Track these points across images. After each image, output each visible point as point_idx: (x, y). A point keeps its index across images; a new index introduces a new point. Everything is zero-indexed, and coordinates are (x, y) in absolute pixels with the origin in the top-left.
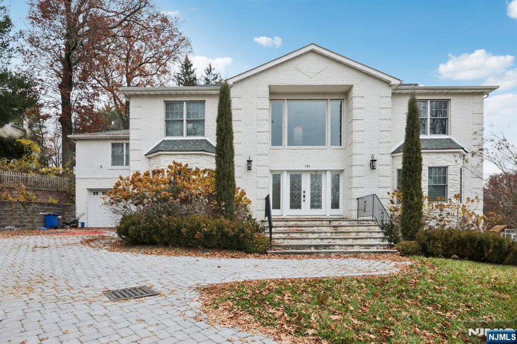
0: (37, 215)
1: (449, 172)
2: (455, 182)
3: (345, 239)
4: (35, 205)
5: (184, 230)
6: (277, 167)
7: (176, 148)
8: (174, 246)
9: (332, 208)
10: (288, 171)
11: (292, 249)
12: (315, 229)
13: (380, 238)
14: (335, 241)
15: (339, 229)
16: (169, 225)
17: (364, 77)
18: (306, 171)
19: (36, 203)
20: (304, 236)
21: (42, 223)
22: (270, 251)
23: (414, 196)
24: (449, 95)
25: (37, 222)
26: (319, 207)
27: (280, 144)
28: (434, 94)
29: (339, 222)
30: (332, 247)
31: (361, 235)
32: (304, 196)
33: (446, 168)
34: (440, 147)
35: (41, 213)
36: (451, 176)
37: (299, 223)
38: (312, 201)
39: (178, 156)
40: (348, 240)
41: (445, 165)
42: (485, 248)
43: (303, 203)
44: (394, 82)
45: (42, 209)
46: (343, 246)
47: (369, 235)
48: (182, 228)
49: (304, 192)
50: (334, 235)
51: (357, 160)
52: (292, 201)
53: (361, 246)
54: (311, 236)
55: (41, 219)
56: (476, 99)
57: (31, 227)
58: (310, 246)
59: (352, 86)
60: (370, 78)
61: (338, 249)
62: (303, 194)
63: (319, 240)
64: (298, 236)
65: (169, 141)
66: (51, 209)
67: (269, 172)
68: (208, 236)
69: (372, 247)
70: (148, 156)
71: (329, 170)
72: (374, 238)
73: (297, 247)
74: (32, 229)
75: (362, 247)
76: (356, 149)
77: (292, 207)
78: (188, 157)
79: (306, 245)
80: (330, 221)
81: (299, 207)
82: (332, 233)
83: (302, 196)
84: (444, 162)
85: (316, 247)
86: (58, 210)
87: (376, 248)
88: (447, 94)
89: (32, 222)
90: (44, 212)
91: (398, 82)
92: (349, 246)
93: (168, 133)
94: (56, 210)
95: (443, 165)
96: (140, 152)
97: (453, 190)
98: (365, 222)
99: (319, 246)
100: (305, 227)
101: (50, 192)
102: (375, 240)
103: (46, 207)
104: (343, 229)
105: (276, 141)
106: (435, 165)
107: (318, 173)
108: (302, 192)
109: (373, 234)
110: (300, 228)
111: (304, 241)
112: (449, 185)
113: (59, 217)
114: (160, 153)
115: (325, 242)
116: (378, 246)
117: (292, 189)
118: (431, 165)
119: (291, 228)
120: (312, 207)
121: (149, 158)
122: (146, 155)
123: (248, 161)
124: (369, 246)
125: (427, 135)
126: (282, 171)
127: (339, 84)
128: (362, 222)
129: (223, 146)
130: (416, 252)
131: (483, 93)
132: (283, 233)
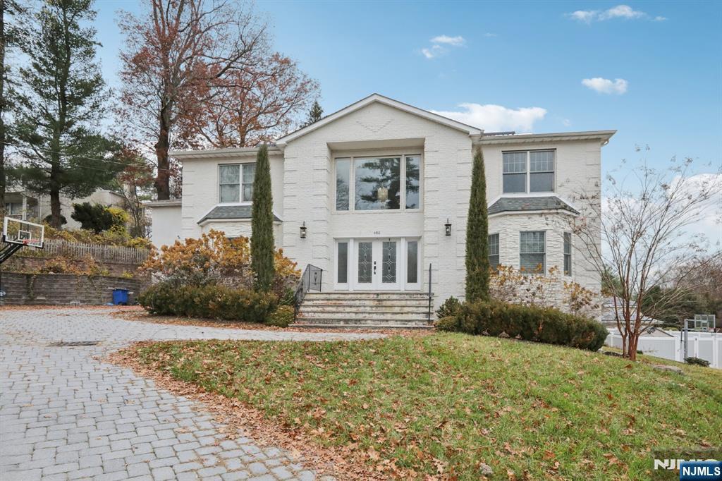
0: (104, 290)
1: (547, 237)
2: (556, 250)
3: (383, 313)
4: (103, 279)
5: (196, 300)
6: (343, 234)
7: (226, 215)
8: (193, 317)
9: (408, 282)
10: (355, 239)
11: (320, 323)
12: (357, 303)
13: (424, 313)
14: (371, 315)
15: (384, 303)
16: (183, 294)
17: (438, 127)
18: (378, 239)
19: (104, 277)
20: (341, 309)
21: (111, 299)
22: (291, 325)
23: (475, 265)
24: (554, 144)
25: (104, 298)
26: (393, 280)
27: (346, 207)
28: (533, 143)
29: (388, 296)
30: (363, 322)
31: (406, 310)
32: (375, 268)
33: (542, 233)
34: (533, 207)
35: (109, 288)
36: (549, 242)
37: (342, 296)
38: (385, 273)
39: (228, 224)
40: (385, 315)
41: (542, 229)
42: (533, 324)
43: (373, 276)
44: (472, 132)
45: (111, 283)
46: (376, 320)
47: (415, 309)
48: (195, 297)
49: (375, 263)
50: (374, 309)
51: (429, 225)
52: (361, 273)
53: (396, 321)
54: (348, 309)
55: (109, 294)
56: (592, 147)
57: (98, 303)
58: (339, 320)
59: (424, 139)
60: (446, 128)
61: (370, 323)
62: (373, 265)
63: (354, 315)
64: (334, 309)
65: (222, 207)
66: (123, 284)
67: (333, 240)
68: (222, 306)
69: (410, 323)
70: (201, 224)
71: (403, 237)
72: (417, 313)
73: (325, 321)
74: (98, 305)
75: (399, 323)
76: (429, 211)
77: (361, 280)
78: (238, 224)
79: (335, 319)
80: (378, 294)
81: (369, 280)
82: (372, 307)
83: (373, 268)
84: (540, 225)
85: (346, 321)
86: (132, 285)
87: (414, 323)
88: (551, 142)
89: (99, 298)
90: (113, 287)
91: (479, 133)
92: (383, 320)
93: (222, 200)
94: (128, 285)
95: (539, 230)
96: (192, 220)
97: (551, 260)
98: (419, 296)
99: (349, 320)
100: (346, 300)
101: (126, 266)
102: (418, 315)
103: (116, 282)
104: (389, 303)
105: (342, 204)
106: (529, 230)
107: (391, 241)
108: (373, 263)
109: (420, 309)
110: (341, 302)
111: (337, 315)
112: (547, 253)
113: (130, 293)
114: (208, 220)
115: (360, 316)
116: (417, 322)
117: (361, 259)
118: (524, 230)
119: (330, 302)
120: (385, 280)
121: (202, 226)
122: (198, 223)
123: (301, 228)
124: (406, 321)
125: (526, 193)
126: (349, 239)
127: (409, 137)
128: (415, 296)
129: (257, 212)
130: (452, 328)
131: (600, 139)
132: (318, 306)
